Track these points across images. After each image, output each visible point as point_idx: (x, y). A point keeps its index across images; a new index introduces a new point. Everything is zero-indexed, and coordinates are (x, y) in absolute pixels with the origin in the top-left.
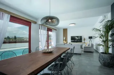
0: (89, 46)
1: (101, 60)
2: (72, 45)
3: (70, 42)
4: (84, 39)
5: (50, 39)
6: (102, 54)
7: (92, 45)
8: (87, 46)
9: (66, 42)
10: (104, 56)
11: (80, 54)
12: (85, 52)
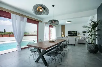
0: (82, 39)
1: (88, 48)
2: (68, 38)
3: (67, 36)
4: (79, 34)
5: (51, 33)
6: (88, 44)
7: (85, 38)
8: (80, 39)
9: (64, 36)
10: (90, 45)
11: (74, 45)
12: (78, 43)
